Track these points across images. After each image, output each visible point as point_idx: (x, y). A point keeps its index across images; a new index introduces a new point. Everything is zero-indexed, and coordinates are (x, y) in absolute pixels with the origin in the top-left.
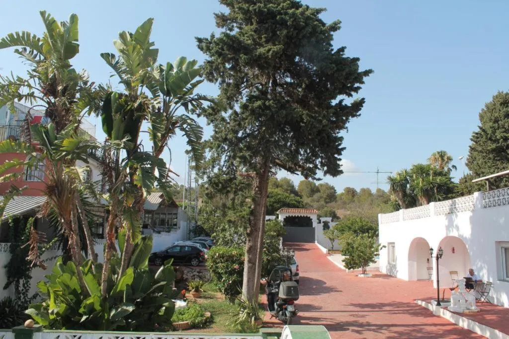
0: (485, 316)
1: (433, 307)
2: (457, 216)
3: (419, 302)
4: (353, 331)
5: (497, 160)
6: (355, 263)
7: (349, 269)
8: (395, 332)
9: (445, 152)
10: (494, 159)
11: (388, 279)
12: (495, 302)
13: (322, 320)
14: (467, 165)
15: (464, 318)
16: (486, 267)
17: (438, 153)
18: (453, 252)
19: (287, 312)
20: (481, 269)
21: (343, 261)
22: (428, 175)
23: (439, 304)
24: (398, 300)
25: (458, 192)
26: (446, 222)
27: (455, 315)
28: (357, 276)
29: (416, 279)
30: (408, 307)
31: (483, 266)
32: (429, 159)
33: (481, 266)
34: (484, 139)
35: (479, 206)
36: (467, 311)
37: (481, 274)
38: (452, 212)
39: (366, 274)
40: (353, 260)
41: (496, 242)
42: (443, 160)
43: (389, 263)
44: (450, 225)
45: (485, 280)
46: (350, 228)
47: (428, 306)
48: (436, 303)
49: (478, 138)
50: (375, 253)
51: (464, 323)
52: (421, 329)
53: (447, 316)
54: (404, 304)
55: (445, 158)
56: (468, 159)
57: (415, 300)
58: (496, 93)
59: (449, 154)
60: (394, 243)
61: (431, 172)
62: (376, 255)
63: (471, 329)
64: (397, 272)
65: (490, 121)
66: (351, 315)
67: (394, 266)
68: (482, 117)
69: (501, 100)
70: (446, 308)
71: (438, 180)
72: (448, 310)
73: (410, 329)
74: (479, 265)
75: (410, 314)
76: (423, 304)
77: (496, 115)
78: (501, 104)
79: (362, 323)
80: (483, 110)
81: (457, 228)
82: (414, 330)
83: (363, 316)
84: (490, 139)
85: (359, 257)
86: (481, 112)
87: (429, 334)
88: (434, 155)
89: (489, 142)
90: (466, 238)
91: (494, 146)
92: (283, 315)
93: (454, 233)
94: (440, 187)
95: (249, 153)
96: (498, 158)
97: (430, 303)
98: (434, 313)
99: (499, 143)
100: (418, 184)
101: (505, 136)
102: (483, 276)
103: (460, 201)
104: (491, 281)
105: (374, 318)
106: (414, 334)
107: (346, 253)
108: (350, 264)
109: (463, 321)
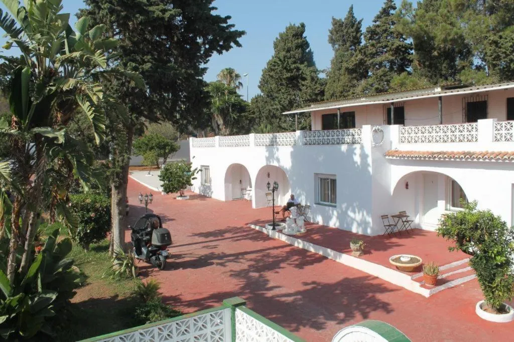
0: (313, 236)
1: (268, 230)
2: (278, 150)
3: (253, 226)
4: (218, 264)
5: (289, 87)
6: (175, 188)
7: (168, 193)
8: (251, 260)
9: (233, 70)
10: (287, 86)
11: (205, 200)
12: (312, 221)
13: (183, 256)
14: (260, 87)
15: (300, 240)
16: (305, 194)
17: (227, 69)
18: (269, 177)
19: (160, 257)
20: (299, 195)
21: (162, 186)
22: (223, 94)
23: (274, 229)
24: (232, 225)
25: (250, 111)
26: (267, 154)
27: (291, 238)
28: (175, 198)
29: (231, 199)
30: (244, 231)
31: (302, 192)
32: (218, 75)
33: (300, 193)
34: (280, 68)
35: (301, 144)
36: (298, 234)
37: (300, 200)
38: (273, 144)
39: (184, 196)
40: (172, 185)
41: (315, 173)
42: (231, 76)
43: (202, 184)
44: (271, 156)
45: (303, 204)
46: (147, 145)
47: (262, 229)
48: (272, 227)
49: (275, 66)
50: (192, 177)
51: (299, 244)
52: (269, 253)
53: (284, 238)
54: (238, 229)
55: (234, 75)
56: (260, 82)
57: (247, 224)
58: (288, 25)
59: (237, 72)
60: (208, 166)
61: (226, 91)
62: (193, 179)
63: (306, 248)
64: (212, 192)
65: (284, 51)
66: (204, 247)
67: (209, 188)
68: (276, 46)
69: (294, 32)
70: (280, 231)
71: (233, 100)
72: (284, 234)
73: (261, 254)
74: (298, 192)
75: (251, 239)
76: (257, 228)
77: (289, 45)
78: (293, 36)
79: (219, 254)
80: (277, 39)
81: (278, 160)
82: (264, 256)
83: (215, 247)
84: (285, 68)
85: (179, 181)
86: (275, 41)
87: (279, 257)
88: (223, 71)
89: (285, 70)
90: (286, 169)
91: (289, 75)
92: (156, 259)
93: (275, 164)
94: (234, 105)
95: (135, 115)
96: (291, 86)
97: (264, 227)
98: (270, 236)
99: (292, 72)
100: (215, 103)
101: (298, 67)
102: (301, 201)
103: (282, 137)
104: (308, 204)
105: (225, 247)
106: (266, 259)
107: (164, 178)
108: (168, 189)
109: (298, 243)
